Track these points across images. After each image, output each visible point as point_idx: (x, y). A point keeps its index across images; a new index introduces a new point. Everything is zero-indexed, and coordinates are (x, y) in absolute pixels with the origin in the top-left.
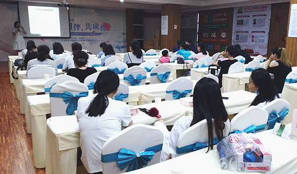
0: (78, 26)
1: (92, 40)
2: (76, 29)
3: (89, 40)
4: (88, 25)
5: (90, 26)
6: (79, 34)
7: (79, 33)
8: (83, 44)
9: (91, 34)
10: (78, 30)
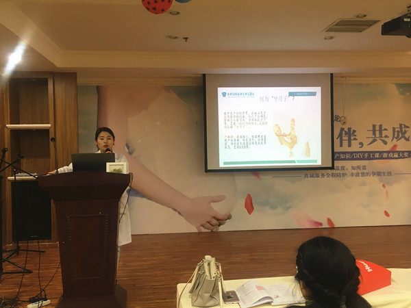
0: (351, 134)
1: (390, 173)
2: (345, 143)
3: (379, 174)
4: (378, 131)
5: (384, 133)
6: (352, 156)
7: (351, 153)
8: (363, 184)
9: (385, 155)
10: (350, 145)
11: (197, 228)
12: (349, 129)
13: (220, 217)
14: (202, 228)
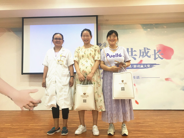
4: (130, 52)
5: (134, 53)
9: (135, 66)
11: (21, 108)
13: (34, 102)
14: (24, 108)
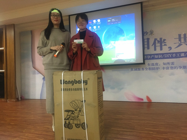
0: (162, 42)
2: (158, 48)
3: (185, 67)
4: (183, 38)
7: (163, 54)
8: (172, 74)
10: (161, 49)
12: (161, 39)
